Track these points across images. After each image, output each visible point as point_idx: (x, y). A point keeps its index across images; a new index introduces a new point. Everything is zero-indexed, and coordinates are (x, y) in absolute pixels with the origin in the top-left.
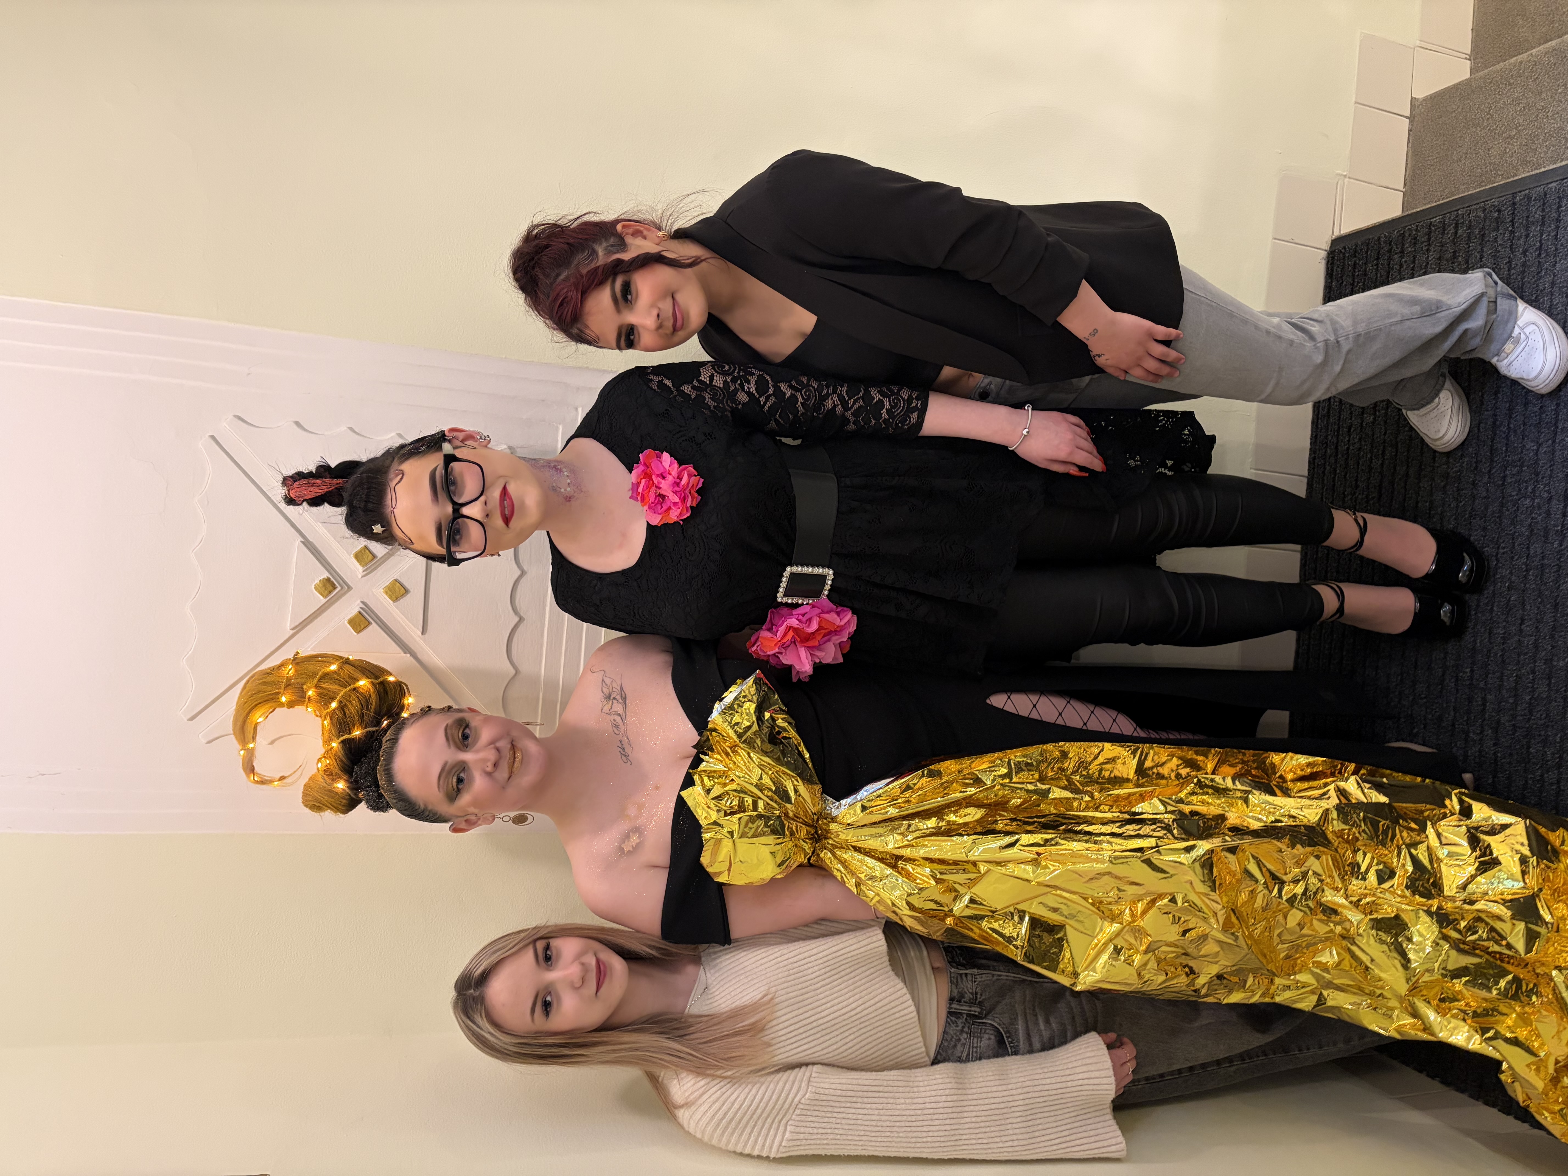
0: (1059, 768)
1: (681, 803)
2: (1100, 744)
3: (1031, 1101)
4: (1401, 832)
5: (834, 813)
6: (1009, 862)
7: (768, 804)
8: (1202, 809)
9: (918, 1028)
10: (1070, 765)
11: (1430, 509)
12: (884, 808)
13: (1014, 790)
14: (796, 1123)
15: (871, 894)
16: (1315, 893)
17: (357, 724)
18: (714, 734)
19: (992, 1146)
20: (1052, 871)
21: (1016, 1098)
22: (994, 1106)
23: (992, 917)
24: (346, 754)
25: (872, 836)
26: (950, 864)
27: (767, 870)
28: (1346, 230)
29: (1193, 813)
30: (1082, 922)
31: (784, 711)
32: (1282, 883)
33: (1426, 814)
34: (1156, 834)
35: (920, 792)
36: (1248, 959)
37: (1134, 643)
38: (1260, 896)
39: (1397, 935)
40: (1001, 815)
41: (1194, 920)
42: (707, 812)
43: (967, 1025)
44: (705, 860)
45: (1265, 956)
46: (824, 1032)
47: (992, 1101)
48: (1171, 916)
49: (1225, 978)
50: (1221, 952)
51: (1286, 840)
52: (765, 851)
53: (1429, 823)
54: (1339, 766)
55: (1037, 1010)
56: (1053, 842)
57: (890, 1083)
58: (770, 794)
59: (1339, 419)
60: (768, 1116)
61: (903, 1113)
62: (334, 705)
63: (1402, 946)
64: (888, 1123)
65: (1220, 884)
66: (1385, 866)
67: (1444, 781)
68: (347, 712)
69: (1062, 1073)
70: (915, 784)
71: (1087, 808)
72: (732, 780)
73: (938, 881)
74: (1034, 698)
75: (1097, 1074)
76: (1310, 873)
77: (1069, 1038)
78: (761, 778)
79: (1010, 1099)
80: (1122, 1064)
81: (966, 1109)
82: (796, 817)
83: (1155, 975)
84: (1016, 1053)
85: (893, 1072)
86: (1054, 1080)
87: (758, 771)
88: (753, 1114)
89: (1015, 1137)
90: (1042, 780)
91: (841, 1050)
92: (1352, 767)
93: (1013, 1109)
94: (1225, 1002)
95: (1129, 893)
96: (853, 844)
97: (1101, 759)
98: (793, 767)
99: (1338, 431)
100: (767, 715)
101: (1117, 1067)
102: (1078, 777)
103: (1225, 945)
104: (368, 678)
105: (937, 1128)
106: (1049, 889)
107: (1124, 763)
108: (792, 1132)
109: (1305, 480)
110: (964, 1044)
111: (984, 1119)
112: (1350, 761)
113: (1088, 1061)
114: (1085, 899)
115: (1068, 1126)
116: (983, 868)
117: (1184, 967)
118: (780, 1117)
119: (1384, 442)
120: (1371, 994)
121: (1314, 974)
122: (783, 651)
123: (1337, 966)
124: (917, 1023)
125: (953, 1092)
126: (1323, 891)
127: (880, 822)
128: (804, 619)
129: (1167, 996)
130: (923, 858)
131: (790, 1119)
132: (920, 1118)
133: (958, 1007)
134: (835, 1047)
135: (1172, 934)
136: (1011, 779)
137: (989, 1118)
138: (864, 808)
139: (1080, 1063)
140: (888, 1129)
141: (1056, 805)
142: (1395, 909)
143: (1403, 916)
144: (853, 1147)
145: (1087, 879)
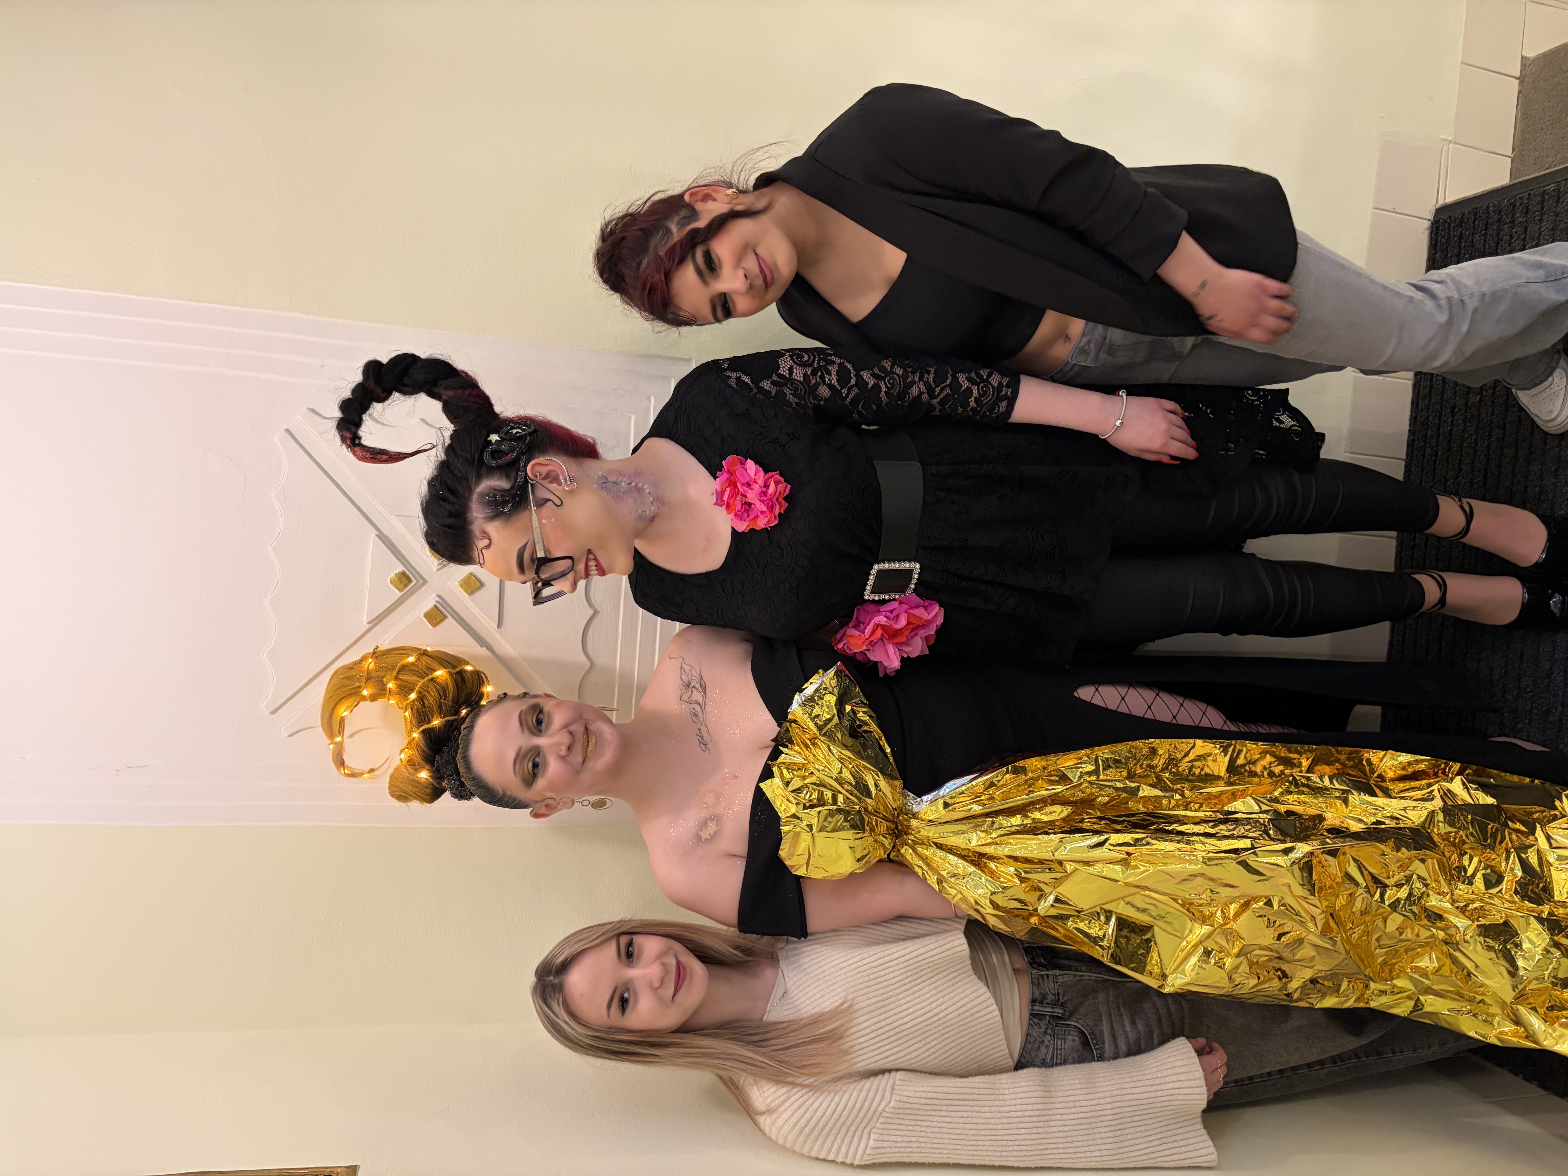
0: (1148, 766)
1: (759, 795)
2: (1191, 741)
3: (1120, 1110)
4: (1510, 834)
5: (916, 809)
6: (1097, 861)
7: (848, 798)
8: (1299, 809)
9: (1002, 1031)
10: (1159, 762)
11: (1540, 494)
12: (967, 805)
13: (1102, 788)
14: (880, 1131)
15: (953, 892)
16: (1420, 898)
17: (436, 714)
18: (793, 725)
19: (1079, 1155)
20: (1142, 872)
21: (1104, 1107)
22: (1081, 1115)
23: (1078, 917)
24: (427, 744)
25: (955, 833)
26: (1035, 863)
27: (847, 865)
28: (1451, 198)
29: (1289, 813)
30: (1170, 923)
31: (865, 704)
32: (1385, 886)
33: (1535, 816)
34: (1251, 835)
35: (1004, 789)
36: (1347, 964)
37: (1225, 634)
38: (1359, 899)
39: (1506, 942)
40: (1088, 813)
41: (1290, 924)
42: (786, 805)
43: (1050, 1026)
44: (782, 853)
45: (1362, 960)
46: (907, 1038)
47: (1079, 1110)
48: (1265, 919)
49: (1318, 982)
50: (1317, 956)
51: (1391, 843)
52: (844, 846)
53: (1538, 826)
54: (1443, 766)
55: (1122, 1009)
56: (1144, 842)
57: (975, 1091)
58: (850, 788)
59: (1442, 399)
60: (852, 1124)
61: (989, 1121)
62: (413, 696)
63: (1510, 953)
64: (973, 1132)
65: (1320, 888)
66: (1492, 871)
67: (1554, 782)
68: (426, 702)
69: (1151, 1082)
70: (999, 781)
71: (1177, 806)
72: (812, 773)
73: (1023, 880)
74: (1123, 690)
75: (1188, 1084)
76: (1415, 877)
77: (1156, 1041)
78: (841, 772)
79: (1099, 1108)
80: (1213, 1071)
81: (1053, 1118)
82: (876, 812)
83: (1247, 978)
84: (1101, 1058)
85: (978, 1079)
86: (1143, 1090)
87: (838, 765)
88: (836, 1123)
89: (1103, 1147)
90: (1131, 776)
91: (925, 1055)
92: (1457, 766)
93: (1101, 1119)
94: (1318, 1006)
95: (1223, 895)
96: (935, 841)
97: (1192, 756)
98: (874, 761)
99: (1441, 412)
100: (848, 708)
101: (1209, 1073)
102: (1167, 775)
103: (1321, 950)
104: (445, 668)
105: (1024, 1137)
106: (1138, 890)
107: (1215, 761)
108: (875, 1140)
109: (1403, 463)
110: (1047, 1047)
111: (1071, 1128)
112: (1455, 761)
113: (1179, 1070)
114: (1174, 900)
115: (1158, 1136)
116: (1069, 867)
117: (1277, 971)
118: (863, 1125)
119: (1491, 423)
120: (1470, 1001)
121: (1411, 979)
122: (871, 648)
123: (1437, 971)
124: (1001, 1027)
125: (1039, 1100)
126: (1428, 895)
127: (963, 819)
128: (892, 616)
129: (1257, 1000)
130: (1007, 856)
131: (874, 1127)
132: (1006, 1126)
133: (1040, 1009)
134: (918, 1053)
135: (1268, 937)
136: (1098, 776)
137: (1076, 1128)
138: (946, 805)
139: (1170, 1072)
140: (974, 1138)
141: (1144, 802)
142: (1504, 916)
143: (1513, 922)
144: (938, 1156)
145: (1179, 880)
